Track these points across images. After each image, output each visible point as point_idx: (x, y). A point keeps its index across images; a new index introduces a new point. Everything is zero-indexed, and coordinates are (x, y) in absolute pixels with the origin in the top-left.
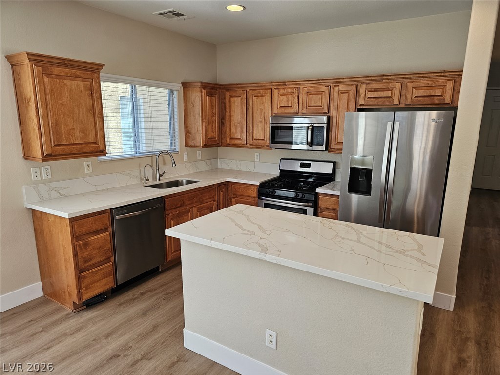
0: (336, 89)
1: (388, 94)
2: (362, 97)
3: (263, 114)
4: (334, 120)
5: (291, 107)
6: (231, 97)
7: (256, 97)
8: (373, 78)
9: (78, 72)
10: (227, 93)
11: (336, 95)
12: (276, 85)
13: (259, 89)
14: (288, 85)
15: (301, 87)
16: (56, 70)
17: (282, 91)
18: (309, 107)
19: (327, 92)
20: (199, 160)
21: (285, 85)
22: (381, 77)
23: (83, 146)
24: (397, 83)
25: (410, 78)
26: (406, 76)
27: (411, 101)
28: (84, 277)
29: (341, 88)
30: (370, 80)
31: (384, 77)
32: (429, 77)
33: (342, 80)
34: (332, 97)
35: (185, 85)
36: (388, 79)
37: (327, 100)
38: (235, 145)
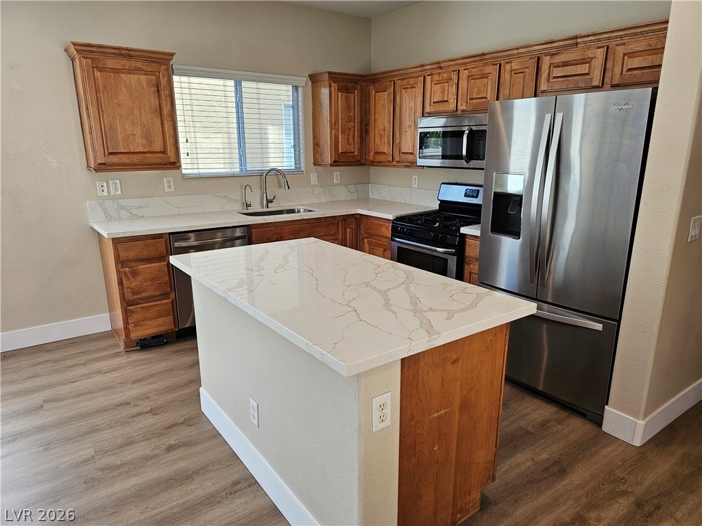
0: (508, 67)
1: (583, 69)
2: (544, 75)
3: (413, 115)
5: (447, 101)
6: (376, 92)
7: (404, 90)
8: (562, 43)
9: (139, 65)
10: (372, 87)
11: (507, 77)
12: (430, 69)
13: (408, 78)
14: (445, 67)
15: (461, 68)
16: (110, 63)
17: (436, 77)
18: (470, 99)
19: (496, 74)
20: (337, 185)
21: (441, 68)
22: (574, 41)
23: (147, 155)
24: (598, 48)
25: (621, 37)
26: (614, 34)
27: (621, 78)
28: (132, 312)
29: (515, 66)
30: (556, 47)
31: (579, 40)
32: (653, 31)
33: (515, 52)
34: (502, 80)
35: (314, 78)
36: (585, 43)
37: (495, 86)
38: (380, 162)
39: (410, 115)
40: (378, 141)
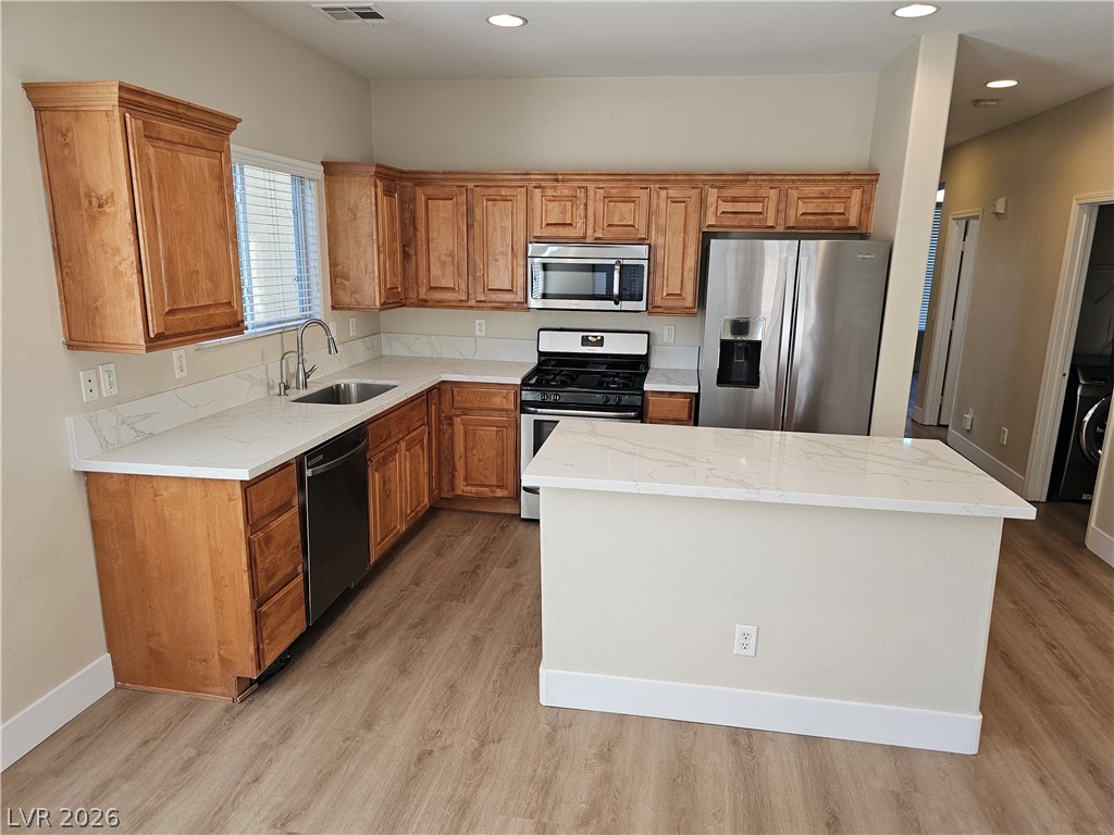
0: (663, 193)
1: (757, 207)
2: (711, 210)
4: (660, 253)
5: (570, 224)
6: (428, 198)
7: (491, 203)
8: (731, 178)
10: (419, 190)
11: (663, 205)
12: (536, 180)
13: (498, 186)
14: (563, 181)
15: (591, 186)
17: (550, 192)
18: (609, 225)
19: (644, 198)
20: (353, 339)
21: (557, 180)
22: (744, 177)
24: (771, 188)
25: (794, 181)
26: (787, 178)
27: (796, 221)
29: (672, 193)
30: (724, 181)
31: (750, 177)
32: (824, 181)
33: (673, 178)
34: (654, 208)
35: (330, 169)
36: (756, 181)
37: (644, 213)
38: (440, 301)
39: (503, 238)
40: (435, 270)
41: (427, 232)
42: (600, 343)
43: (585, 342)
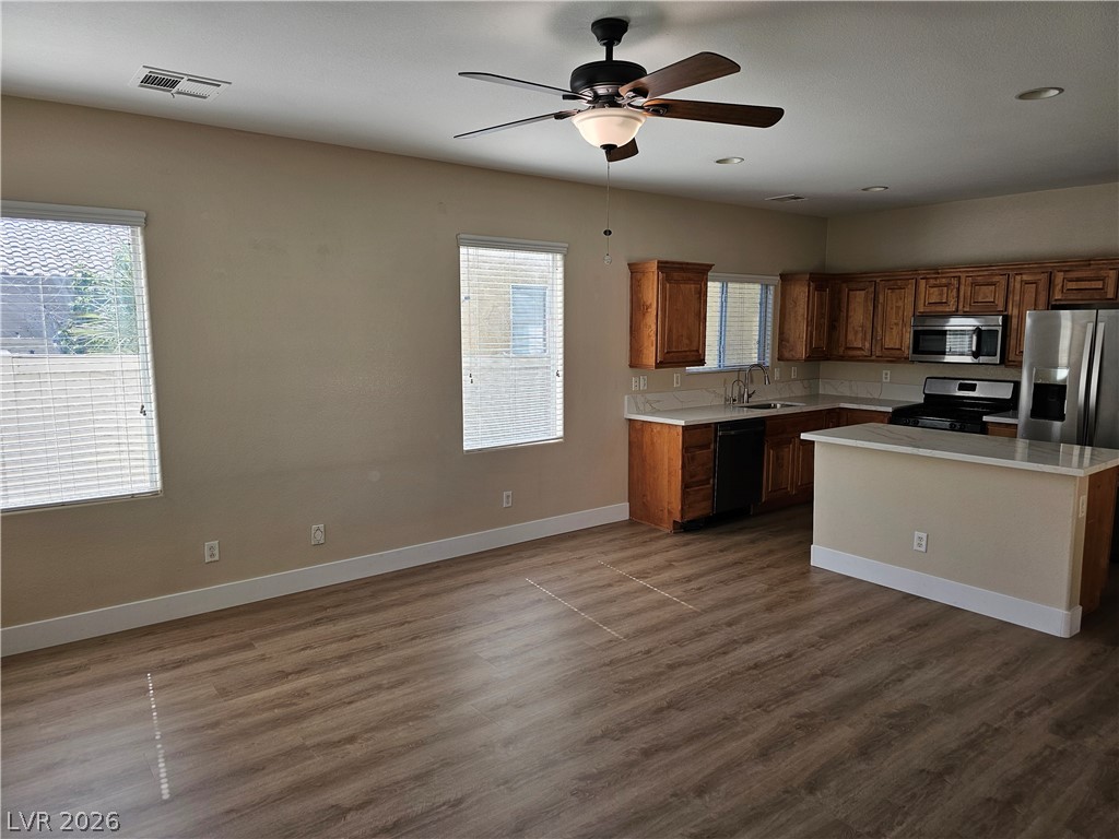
0: (1018, 278)
1: (1099, 285)
2: (1058, 288)
3: (901, 313)
4: (1014, 321)
5: (946, 303)
6: (850, 290)
7: (889, 291)
8: (1076, 263)
9: (692, 276)
10: (844, 285)
11: (1018, 286)
12: (923, 274)
13: (896, 280)
14: (942, 273)
15: (963, 275)
16: (676, 275)
17: (932, 282)
18: (975, 302)
19: (1004, 282)
20: (794, 380)
21: (938, 273)
22: (1087, 262)
23: (688, 353)
24: (1110, 270)
28: (688, 494)
29: (1025, 277)
30: (1070, 266)
31: (1092, 262)
33: (1027, 266)
34: (1011, 289)
35: (786, 278)
36: (1098, 264)
37: (1003, 293)
38: (852, 357)
39: (897, 313)
40: (851, 336)
41: (847, 311)
42: (973, 387)
43: (962, 387)
